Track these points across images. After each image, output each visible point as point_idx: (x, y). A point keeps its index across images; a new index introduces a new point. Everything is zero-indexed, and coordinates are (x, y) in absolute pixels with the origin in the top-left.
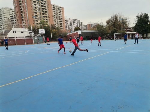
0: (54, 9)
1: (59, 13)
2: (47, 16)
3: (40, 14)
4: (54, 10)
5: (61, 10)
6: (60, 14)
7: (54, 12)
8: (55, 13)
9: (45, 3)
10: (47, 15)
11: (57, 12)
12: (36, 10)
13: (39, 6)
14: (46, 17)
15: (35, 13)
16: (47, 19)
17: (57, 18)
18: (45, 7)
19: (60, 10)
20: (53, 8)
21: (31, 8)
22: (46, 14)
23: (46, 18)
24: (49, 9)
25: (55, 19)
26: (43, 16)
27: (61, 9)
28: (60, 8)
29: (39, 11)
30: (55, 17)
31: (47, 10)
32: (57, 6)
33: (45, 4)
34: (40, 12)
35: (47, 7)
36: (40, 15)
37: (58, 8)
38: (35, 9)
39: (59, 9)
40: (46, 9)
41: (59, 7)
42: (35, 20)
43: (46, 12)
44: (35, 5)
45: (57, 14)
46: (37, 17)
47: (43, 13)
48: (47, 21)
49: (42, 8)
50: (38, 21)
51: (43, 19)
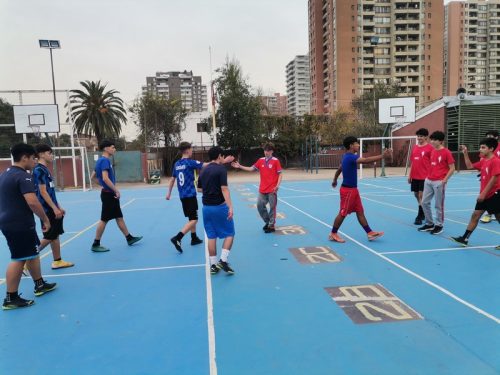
0: (474, 18)
2: (419, 52)
3: (386, 51)
4: (474, 22)
7: (473, 30)
8: (479, 34)
10: (420, 48)
12: (370, 39)
13: (385, 20)
14: (415, 58)
15: (365, 48)
16: (415, 68)
17: (484, 55)
18: (415, 16)
21: (351, 34)
22: (415, 47)
23: (414, 64)
24: (430, 20)
25: (475, 62)
26: (398, 57)
29: (385, 40)
30: (472, 54)
31: (422, 27)
32: (489, 5)
33: (412, 5)
34: (388, 43)
35: (421, 16)
36: (389, 53)
37: (495, 10)
38: (368, 34)
40: (416, 26)
42: (363, 76)
43: (415, 37)
44: (371, 18)
45: (485, 39)
46: (371, 66)
47: (401, 43)
48: (413, 73)
49: (398, 26)
50: (372, 80)
51: (398, 69)
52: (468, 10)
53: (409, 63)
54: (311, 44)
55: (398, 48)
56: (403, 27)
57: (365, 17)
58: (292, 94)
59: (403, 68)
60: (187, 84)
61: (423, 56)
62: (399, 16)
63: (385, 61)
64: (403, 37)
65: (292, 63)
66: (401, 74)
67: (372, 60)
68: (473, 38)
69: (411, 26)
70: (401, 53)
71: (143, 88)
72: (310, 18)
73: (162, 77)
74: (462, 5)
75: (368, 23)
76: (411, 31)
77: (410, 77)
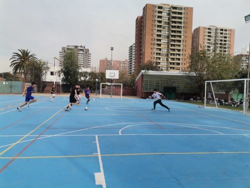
0: (210, 34)
1: (221, 41)
2: (181, 48)
3: (167, 46)
4: (209, 36)
5: (227, 36)
6: (223, 42)
7: (209, 40)
8: (212, 41)
9: (180, 25)
10: (182, 46)
11: (215, 41)
12: (160, 40)
13: (167, 32)
14: (179, 50)
15: (157, 44)
16: (179, 55)
18: (180, 32)
19: (223, 35)
20: (207, 34)
21: (151, 37)
22: (179, 46)
24: (186, 34)
26: (171, 49)
27: (228, 32)
28: (224, 32)
29: (166, 41)
30: (209, 50)
31: (182, 37)
32: (216, 29)
33: (178, 27)
34: (168, 43)
35: (182, 32)
36: (168, 47)
37: (219, 31)
39: (222, 33)
40: (180, 36)
41: (222, 30)
42: (156, 56)
43: (180, 41)
44: (160, 31)
45: (215, 44)
46: (160, 52)
47: (173, 43)
48: (178, 57)
49: (172, 36)
50: (160, 58)
51: (171, 54)
52: (207, 31)
53: (176, 52)
54: (136, 39)
55: (172, 45)
56: (175, 36)
57: (158, 31)
58: (131, 61)
59: (174, 54)
60: (81, 52)
61: (183, 50)
62: (173, 31)
63: (166, 51)
64: (174, 41)
65: (131, 46)
66: (172, 57)
67: (160, 49)
68: (209, 43)
69: (178, 36)
70: (173, 48)
71: (60, 52)
72: (136, 28)
73: (70, 47)
74: (205, 28)
75: (159, 33)
76: (178, 38)
77: (176, 58)
